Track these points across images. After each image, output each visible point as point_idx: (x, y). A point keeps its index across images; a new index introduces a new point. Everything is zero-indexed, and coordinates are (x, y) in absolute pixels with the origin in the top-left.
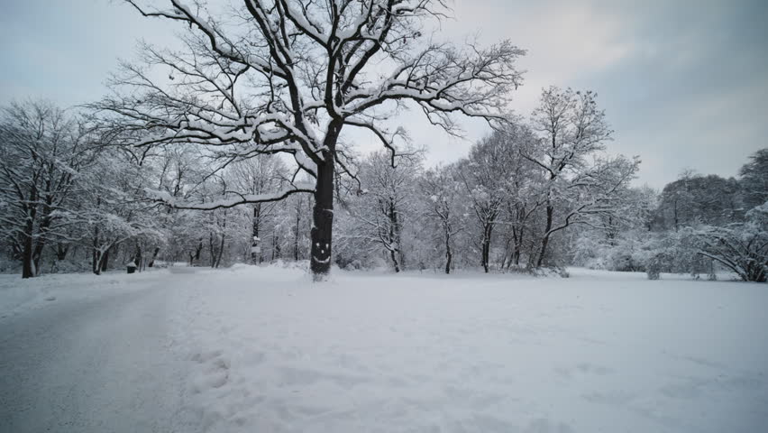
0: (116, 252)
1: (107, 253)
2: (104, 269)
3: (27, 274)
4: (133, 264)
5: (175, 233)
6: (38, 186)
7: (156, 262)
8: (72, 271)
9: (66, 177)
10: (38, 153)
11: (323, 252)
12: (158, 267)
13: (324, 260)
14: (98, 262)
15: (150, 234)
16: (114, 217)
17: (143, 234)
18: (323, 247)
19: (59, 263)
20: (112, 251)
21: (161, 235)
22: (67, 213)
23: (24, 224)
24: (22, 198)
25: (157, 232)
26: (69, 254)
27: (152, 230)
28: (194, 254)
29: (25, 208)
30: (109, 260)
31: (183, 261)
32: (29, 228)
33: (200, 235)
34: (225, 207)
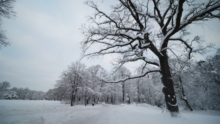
0: (90, 99)
1: (88, 99)
2: (87, 104)
3: (72, 105)
4: (93, 103)
5: (103, 93)
6: (75, 81)
7: (98, 102)
8: (81, 104)
9: (81, 78)
10: (76, 72)
11: (173, 100)
12: (99, 104)
13: (175, 104)
14: (86, 102)
15: (98, 94)
16: (90, 88)
17: (96, 94)
18: (172, 97)
19: (79, 102)
20: (89, 99)
21: (100, 94)
22: (80, 87)
23: (72, 91)
24: (72, 84)
25: (99, 93)
26: (81, 100)
27: (98, 92)
28: (106, 100)
29: (72, 87)
30: (89, 101)
31: (104, 102)
32: (73, 92)
33: (109, 94)
34: (122, 81)
